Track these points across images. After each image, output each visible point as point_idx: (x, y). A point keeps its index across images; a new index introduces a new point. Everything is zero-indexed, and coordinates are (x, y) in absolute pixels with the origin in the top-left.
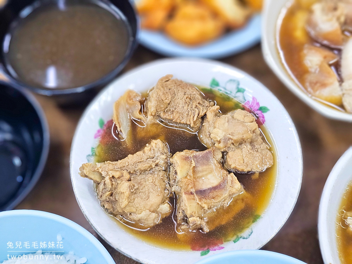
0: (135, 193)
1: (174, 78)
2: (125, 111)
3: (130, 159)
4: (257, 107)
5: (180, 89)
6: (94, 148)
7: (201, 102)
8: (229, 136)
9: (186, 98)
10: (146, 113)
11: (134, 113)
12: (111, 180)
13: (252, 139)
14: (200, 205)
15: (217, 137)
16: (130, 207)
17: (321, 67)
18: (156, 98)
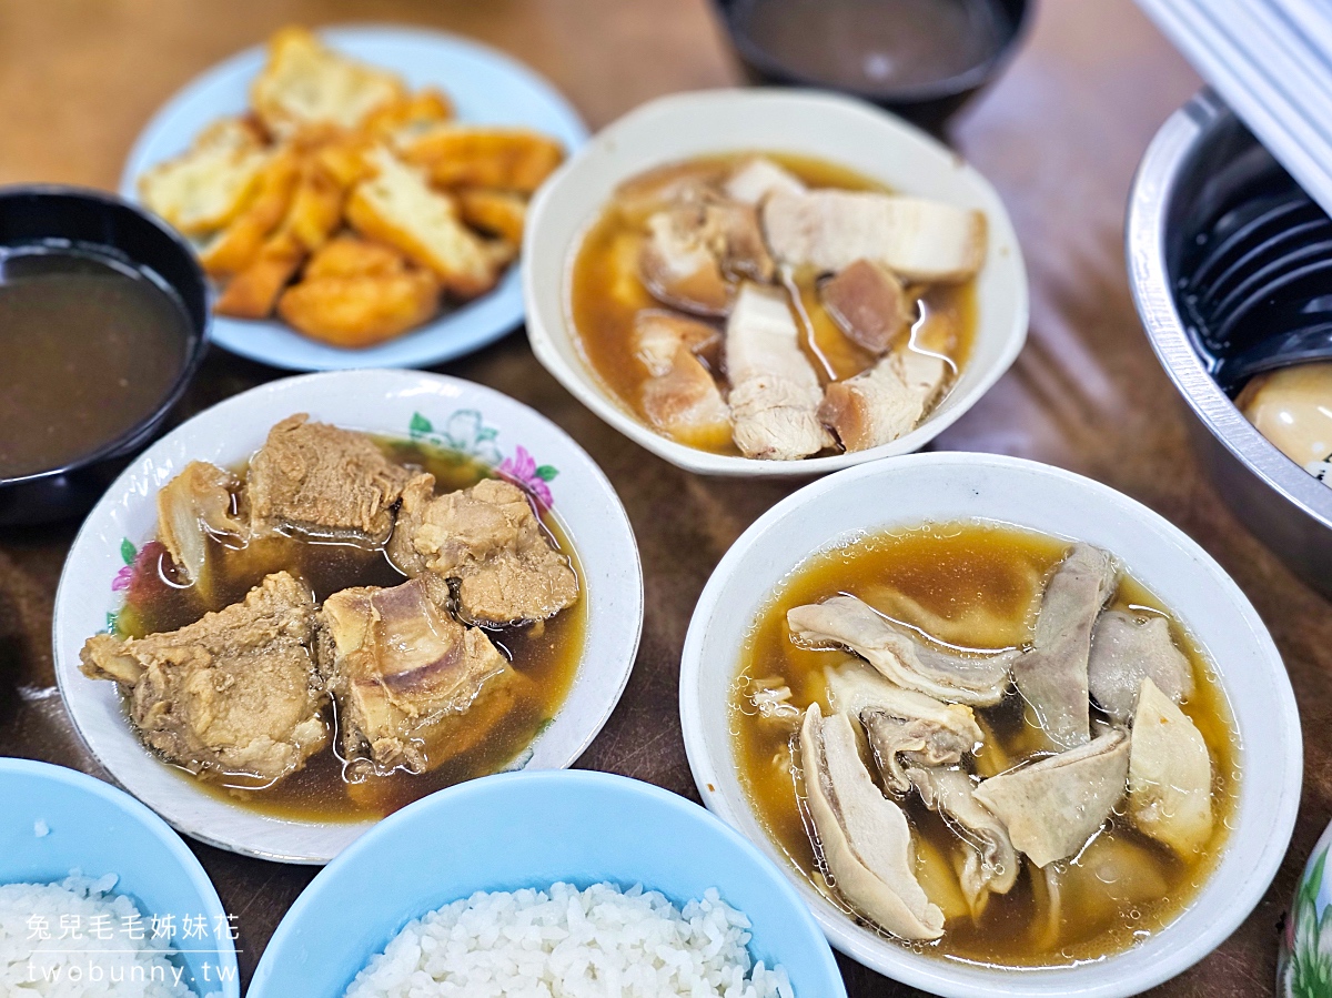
0: (229, 697)
1: (312, 421)
2: (190, 513)
3: (212, 623)
4: (530, 471)
5: (329, 444)
6: (113, 615)
7: (387, 472)
8: (459, 538)
9: (347, 465)
10: (246, 518)
11: (214, 516)
12: (164, 672)
13: (517, 542)
14: (400, 710)
15: (430, 543)
16: (216, 729)
17: (676, 360)
18: (267, 471)
